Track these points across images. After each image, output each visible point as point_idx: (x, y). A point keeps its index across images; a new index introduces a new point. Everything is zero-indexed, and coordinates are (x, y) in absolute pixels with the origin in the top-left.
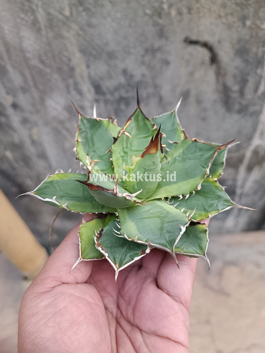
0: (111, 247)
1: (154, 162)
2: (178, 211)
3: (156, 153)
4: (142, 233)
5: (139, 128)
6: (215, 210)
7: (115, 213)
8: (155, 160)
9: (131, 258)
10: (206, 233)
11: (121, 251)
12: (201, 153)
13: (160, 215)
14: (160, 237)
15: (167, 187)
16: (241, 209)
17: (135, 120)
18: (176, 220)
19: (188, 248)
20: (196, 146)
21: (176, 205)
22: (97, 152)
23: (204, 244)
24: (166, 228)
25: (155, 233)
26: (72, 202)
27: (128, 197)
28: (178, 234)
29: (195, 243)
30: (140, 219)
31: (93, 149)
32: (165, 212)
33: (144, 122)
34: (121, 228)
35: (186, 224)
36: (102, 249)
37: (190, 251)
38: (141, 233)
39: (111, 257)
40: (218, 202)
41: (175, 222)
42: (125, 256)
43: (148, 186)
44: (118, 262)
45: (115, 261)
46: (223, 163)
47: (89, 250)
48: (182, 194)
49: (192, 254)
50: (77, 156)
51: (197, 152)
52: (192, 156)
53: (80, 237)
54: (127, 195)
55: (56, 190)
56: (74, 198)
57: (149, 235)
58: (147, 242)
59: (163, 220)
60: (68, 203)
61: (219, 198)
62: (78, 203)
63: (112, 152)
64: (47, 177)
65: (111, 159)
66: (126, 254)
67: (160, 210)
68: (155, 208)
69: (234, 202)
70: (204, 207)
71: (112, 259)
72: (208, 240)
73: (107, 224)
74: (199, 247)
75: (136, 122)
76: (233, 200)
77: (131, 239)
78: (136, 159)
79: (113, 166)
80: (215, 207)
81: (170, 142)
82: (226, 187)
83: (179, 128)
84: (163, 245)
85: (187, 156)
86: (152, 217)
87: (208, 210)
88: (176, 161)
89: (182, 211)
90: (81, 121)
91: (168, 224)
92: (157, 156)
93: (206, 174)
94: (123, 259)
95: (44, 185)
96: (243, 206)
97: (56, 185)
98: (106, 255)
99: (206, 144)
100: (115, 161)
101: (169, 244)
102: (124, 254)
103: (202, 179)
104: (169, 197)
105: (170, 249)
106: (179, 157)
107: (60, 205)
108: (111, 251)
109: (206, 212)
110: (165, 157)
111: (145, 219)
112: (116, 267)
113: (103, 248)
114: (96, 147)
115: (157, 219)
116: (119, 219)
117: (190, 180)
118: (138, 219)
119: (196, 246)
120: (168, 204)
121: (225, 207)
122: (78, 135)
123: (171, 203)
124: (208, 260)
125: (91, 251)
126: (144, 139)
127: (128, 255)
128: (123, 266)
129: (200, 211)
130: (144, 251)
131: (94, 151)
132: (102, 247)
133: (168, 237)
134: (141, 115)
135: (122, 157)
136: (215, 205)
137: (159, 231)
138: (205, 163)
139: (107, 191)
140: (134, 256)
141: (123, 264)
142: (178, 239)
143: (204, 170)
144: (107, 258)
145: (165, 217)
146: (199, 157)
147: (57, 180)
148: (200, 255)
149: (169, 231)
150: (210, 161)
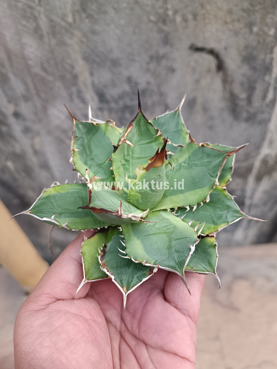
0: (117, 267)
1: (159, 175)
2: (186, 224)
3: (162, 166)
4: (150, 254)
5: (141, 134)
6: (224, 222)
7: (119, 228)
8: (161, 173)
9: (139, 280)
10: (215, 247)
11: (127, 272)
12: (208, 159)
13: (167, 231)
14: (168, 257)
15: (173, 197)
16: (250, 221)
17: (136, 125)
18: (184, 237)
19: (197, 265)
20: (203, 152)
21: (183, 217)
22: (95, 160)
23: (214, 260)
24: (174, 246)
25: (162, 253)
26: (72, 219)
27: (133, 217)
28: (188, 254)
29: (204, 258)
30: (146, 236)
31: (91, 157)
32: (172, 226)
33: (146, 127)
34: (126, 247)
35: (196, 242)
36: (108, 271)
37: (199, 269)
38: (148, 253)
39: (118, 280)
40: (227, 213)
41: (183, 239)
42: (132, 278)
43: (153, 199)
44: (126, 285)
45: (122, 283)
46: (231, 168)
47: (93, 270)
48: (189, 205)
49: (202, 272)
50: (74, 167)
51: (205, 158)
52: (199, 162)
53: (83, 257)
54: (132, 216)
55: (54, 207)
56: (74, 214)
57: (157, 255)
58: (155, 264)
59: (171, 236)
60: (68, 222)
61: (228, 209)
62: (78, 220)
63: (112, 161)
64: (43, 192)
65: (111, 168)
66: (133, 275)
67: (166, 225)
68: (160, 221)
69: (244, 213)
70: (212, 218)
71: (119, 282)
72: (218, 255)
73: (110, 238)
74: (208, 263)
75: (137, 127)
76: (243, 211)
77: (138, 261)
78: (140, 172)
79: (113, 176)
80: (224, 219)
81: (174, 145)
82: (235, 196)
83: (183, 129)
84: (172, 267)
85: (193, 162)
86: (158, 233)
87: (217, 222)
88: (182, 168)
89: (190, 224)
90: (76, 127)
91: (176, 241)
92: (163, 168)
93: (215, 184)
94: (130, 281)
95: (40, 202)
96: (254, 218)
97: (53, 201)
98: (113, 277)
99: (214, 150)
100: (116, 170)
101: (178, 266)
102: (131, 274)
103: (211, 190)
104: (175, 208)
105: (180, 272)
106: (185, 162)
107: (60, 225)
108: (117, 272)
109: (215, 225)
110: (170, 163)
111: (152, 236)
112: (124, 291)
113: (109, 269)
114: (93, 154)
115: (164, 235)
116: (123, 235)
117: (197, 190)
118: (144, 236)
119: (205, 262)
120: (174, 215)
121: (235, 219)
122: (74, 143)
123: (178, 215)
124: (218, 278)
125: (96, 271)
126: (147, 145)
127: (135, 277)
128: (131, 289)
129: (208, 224)
130: (151, 271)
131: (92, 159)
132: (107, 268)
133: (177, 258)
134: (143, 120)
135: (124, 165)
136: (224, 217)
137: (167, 250)
138: (214, 172)
139: (111, 213)
140: (141, 277)
141: (130, 287)
142: (187, 261)
143: (212, 180)
144: (113, 280)
145: (172, 233)
146: (206, 163)
147: (54, 195)
148: (210, 273)
149: (178, 250)
150: (219, 170)
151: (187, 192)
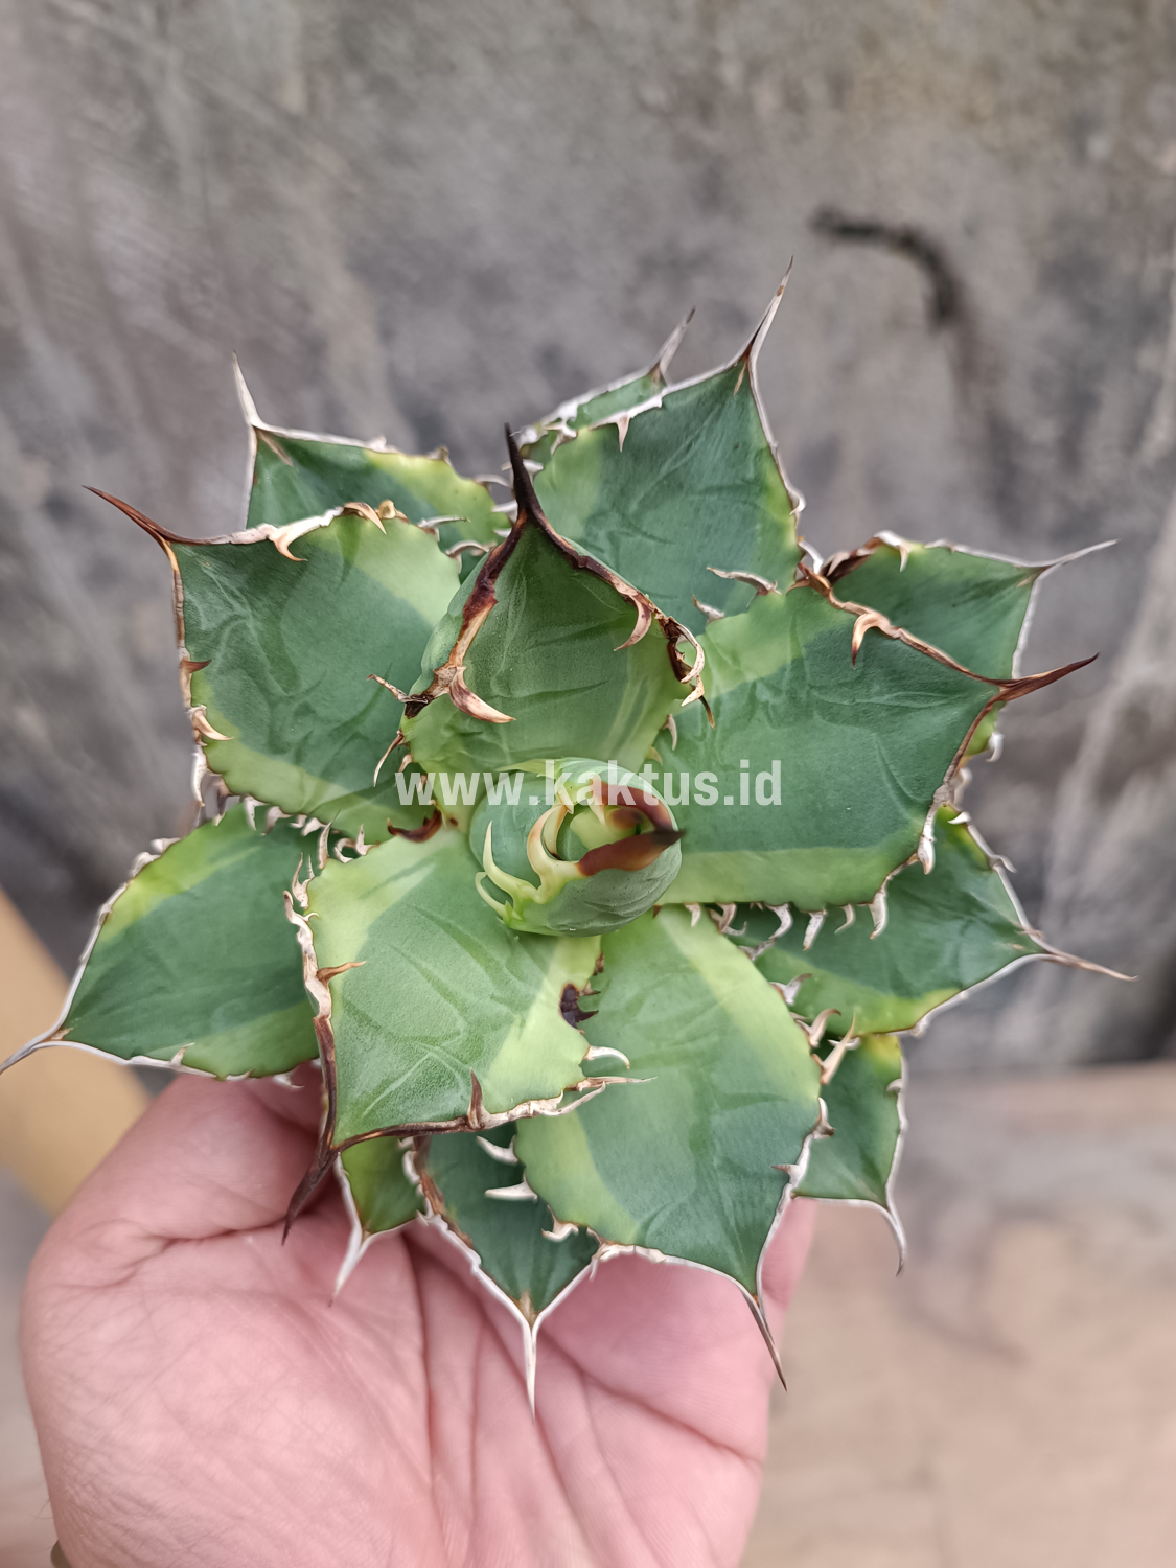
4: (617, 1180)
5: (542, 602)
6: (944, 984)
9: (579, 1259)
10: (895, 1099)
13: (690, 1046)
14: (696, 1192)
18: (765, 1091)
19: (814, 1169)
20: (871, 654)
21: (760, 952)
22: (321, 711)
23: (885, 1147)
24: (720, 1140)
25: (670, 1170)
28: (778, 1196)
29: (846, 1133)
31: (295, 706)
32: (709, 1015)
33: (570, 582)
36: (451, 1228)
37: (822, 1190)
39: (495, 1271)
40: (962, 933)
41: (759, 1104)
44: (527, 1284)
45: (512, 1278)
48: (788, 902)
49: (832, 1201)
50: (223, 784)
52: (845, 701)
55: (169, 975)
57: (648, 1184)
58: (643, 1245)
59: (704, 1079)
61: (968, 912)
64: (99, 923)
67: (686, 1007)
68: (661, 982)
69: (1039, 938)
70: (892, 963)
71: (500, 1278)
72: (904, 1125)
74: (863, 1159)
80: (944, 967)
81: (723, 573)
84: (713, 1258)
85: (815, 693)
87: (911, 982)
88: (760, 714)
90: (183, 584)
91: (727, 1113)
94: (544, 1266)
95: (99, 971)
96: (1079, 960)
97: (156, 946)
101: (737, 1250)
103: (896, 866)
104: (725, 908)
105: (746, 1281)
106: (773, 686)
108: (487, 1230)
109: (900, 996)
112: (522, 1311)
113: (453, 1216)
114: (305, 685)
115: (675, 1071)
119: (851, 1153)
121: (992, 969)
123: (738, 935)
124: (898, 1228)
128: (549, 1303)
129: (871, 990)
131: (306, 710)
132: (446, 1214)
133: (734, 1203)
134: (551, 555)
136: (946, 959)
137: (689, 1150)
138: (917, 778)
141: (548, 1295)
143: (906, 822)
144: (476, 1269)
145: (711, 1058)
146: (884, 714)
147: (155, 912)
148: (866, 1203)
149: (736, 1161)
150: (946, 779)
151: (784, 847)
